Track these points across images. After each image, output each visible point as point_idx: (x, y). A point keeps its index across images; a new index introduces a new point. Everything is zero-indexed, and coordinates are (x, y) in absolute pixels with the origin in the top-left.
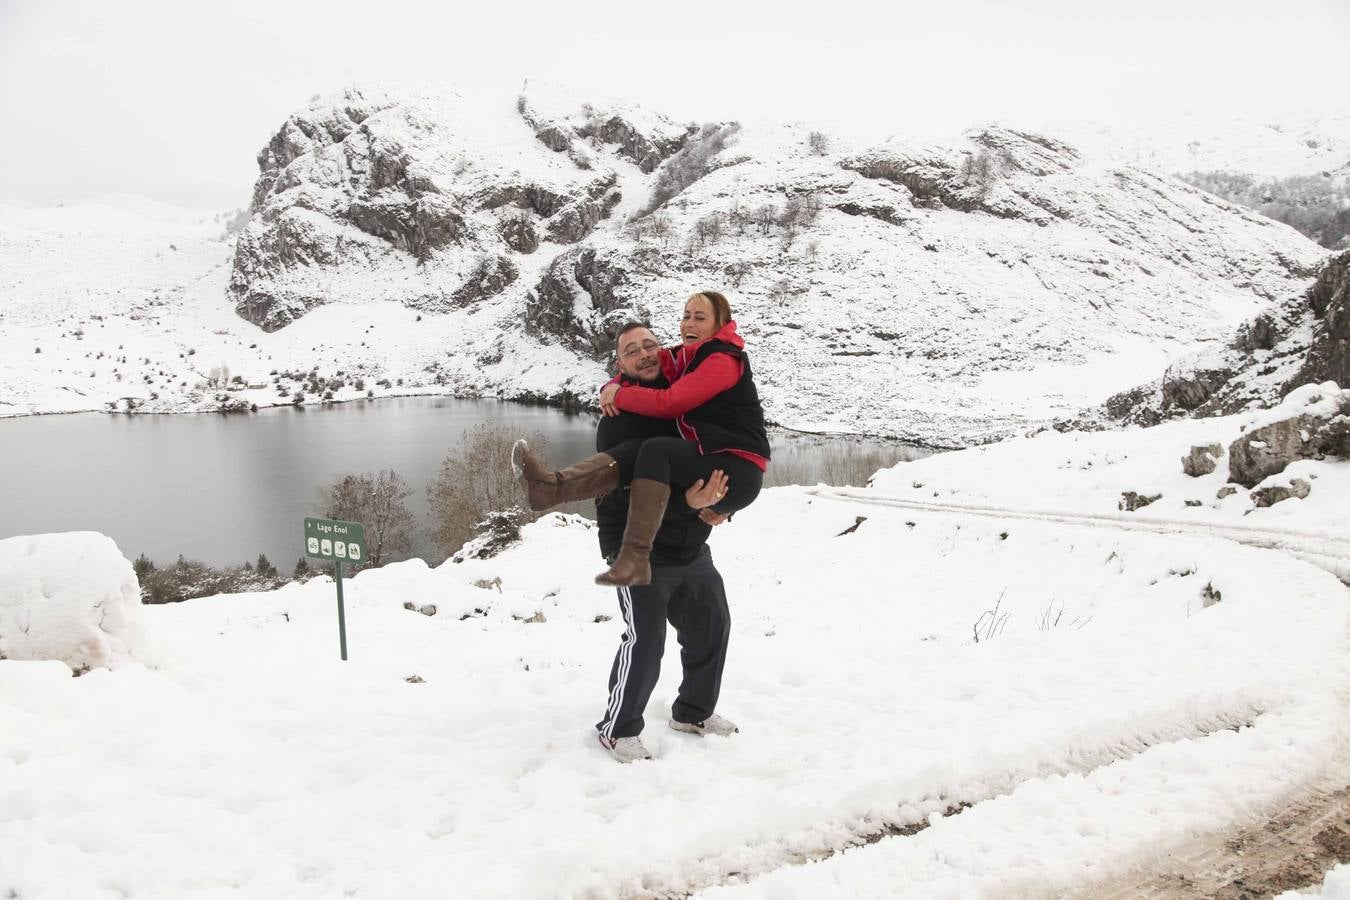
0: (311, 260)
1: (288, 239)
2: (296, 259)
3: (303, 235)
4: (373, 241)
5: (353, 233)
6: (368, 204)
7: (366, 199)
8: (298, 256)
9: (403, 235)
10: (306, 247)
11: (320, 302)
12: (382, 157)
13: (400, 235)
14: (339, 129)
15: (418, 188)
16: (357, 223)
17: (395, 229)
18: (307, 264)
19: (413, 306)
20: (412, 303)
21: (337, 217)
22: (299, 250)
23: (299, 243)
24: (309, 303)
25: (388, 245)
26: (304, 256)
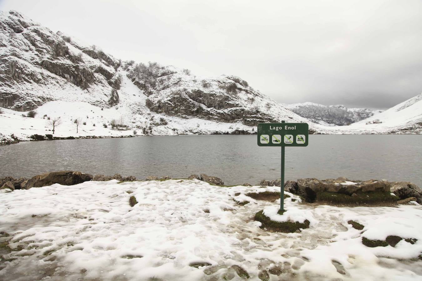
0: (31, 81)
1: (17, 70)
2: (23, 80)
3: (24, 69)
4: (57, 77)
5: (46, 73)
6: (53, 62)
7: (52, 60)
8: (24, 78)
9: (72, 77)
10: (27, 75)
11: (50, 99)
12: (59, 44)
13: (70, 77)
14: (18, 28)
15: (76, 60)
16: (47, 68)
17: (69, 74)
18: (30, 83)
19: (94, 105)
20: (93, 104)
21: (36, 65)
22: (23, 76)
23: (23, 73)
24: (44, 99)
25: (65, 80)
26: (26, 78)
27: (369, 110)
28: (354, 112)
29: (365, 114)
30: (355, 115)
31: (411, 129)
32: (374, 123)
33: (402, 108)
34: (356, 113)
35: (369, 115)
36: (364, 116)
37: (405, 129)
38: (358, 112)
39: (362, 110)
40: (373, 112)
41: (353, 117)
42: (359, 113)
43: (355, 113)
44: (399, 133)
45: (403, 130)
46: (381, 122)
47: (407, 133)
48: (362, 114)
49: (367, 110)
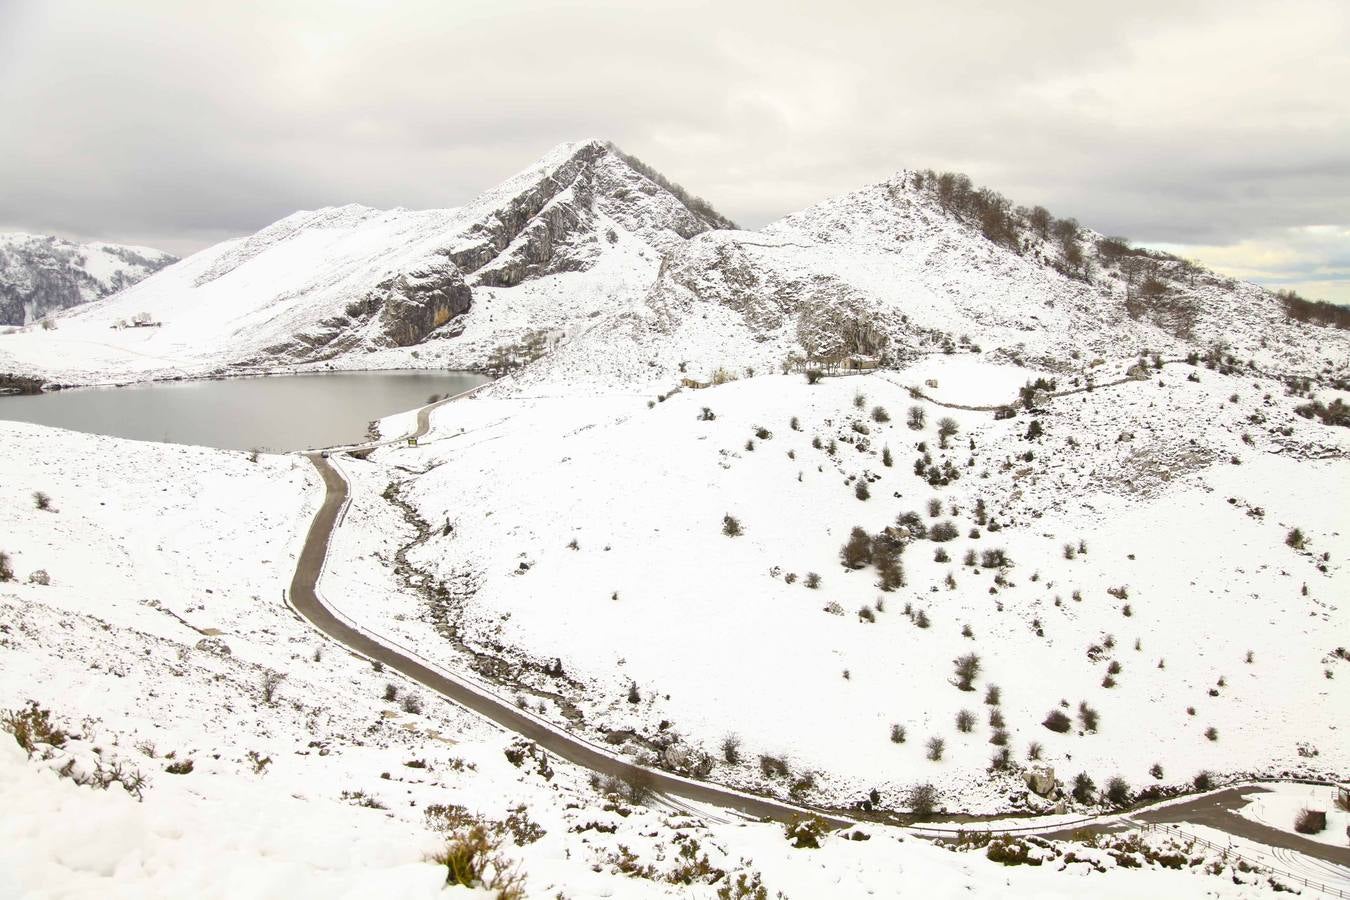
27: (65, 243)
28: (8, 250)
29: (52, 260)
30: (13, 263)
31: (254, 362)
32: (137, 324)
33: (208, 277)
34: (16, 256)
35: (68, 262)
36: (51, 265)
37: (243, 364)
38: (24, 252)
39: (38, 244)
40: (82, 252)
41: (7, 270)
42: (30, 255)
43: (12, 256)
44: (232, 373)
45: (238, 365)
46: (159, 324)
47: (246, 372)
48: (40, 256)
49: (57, 242)
